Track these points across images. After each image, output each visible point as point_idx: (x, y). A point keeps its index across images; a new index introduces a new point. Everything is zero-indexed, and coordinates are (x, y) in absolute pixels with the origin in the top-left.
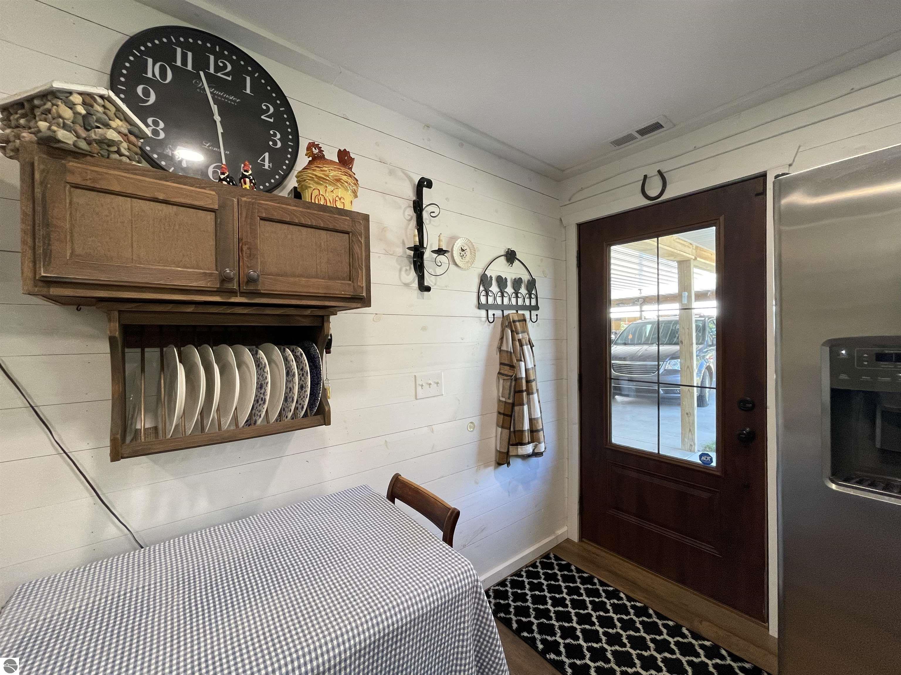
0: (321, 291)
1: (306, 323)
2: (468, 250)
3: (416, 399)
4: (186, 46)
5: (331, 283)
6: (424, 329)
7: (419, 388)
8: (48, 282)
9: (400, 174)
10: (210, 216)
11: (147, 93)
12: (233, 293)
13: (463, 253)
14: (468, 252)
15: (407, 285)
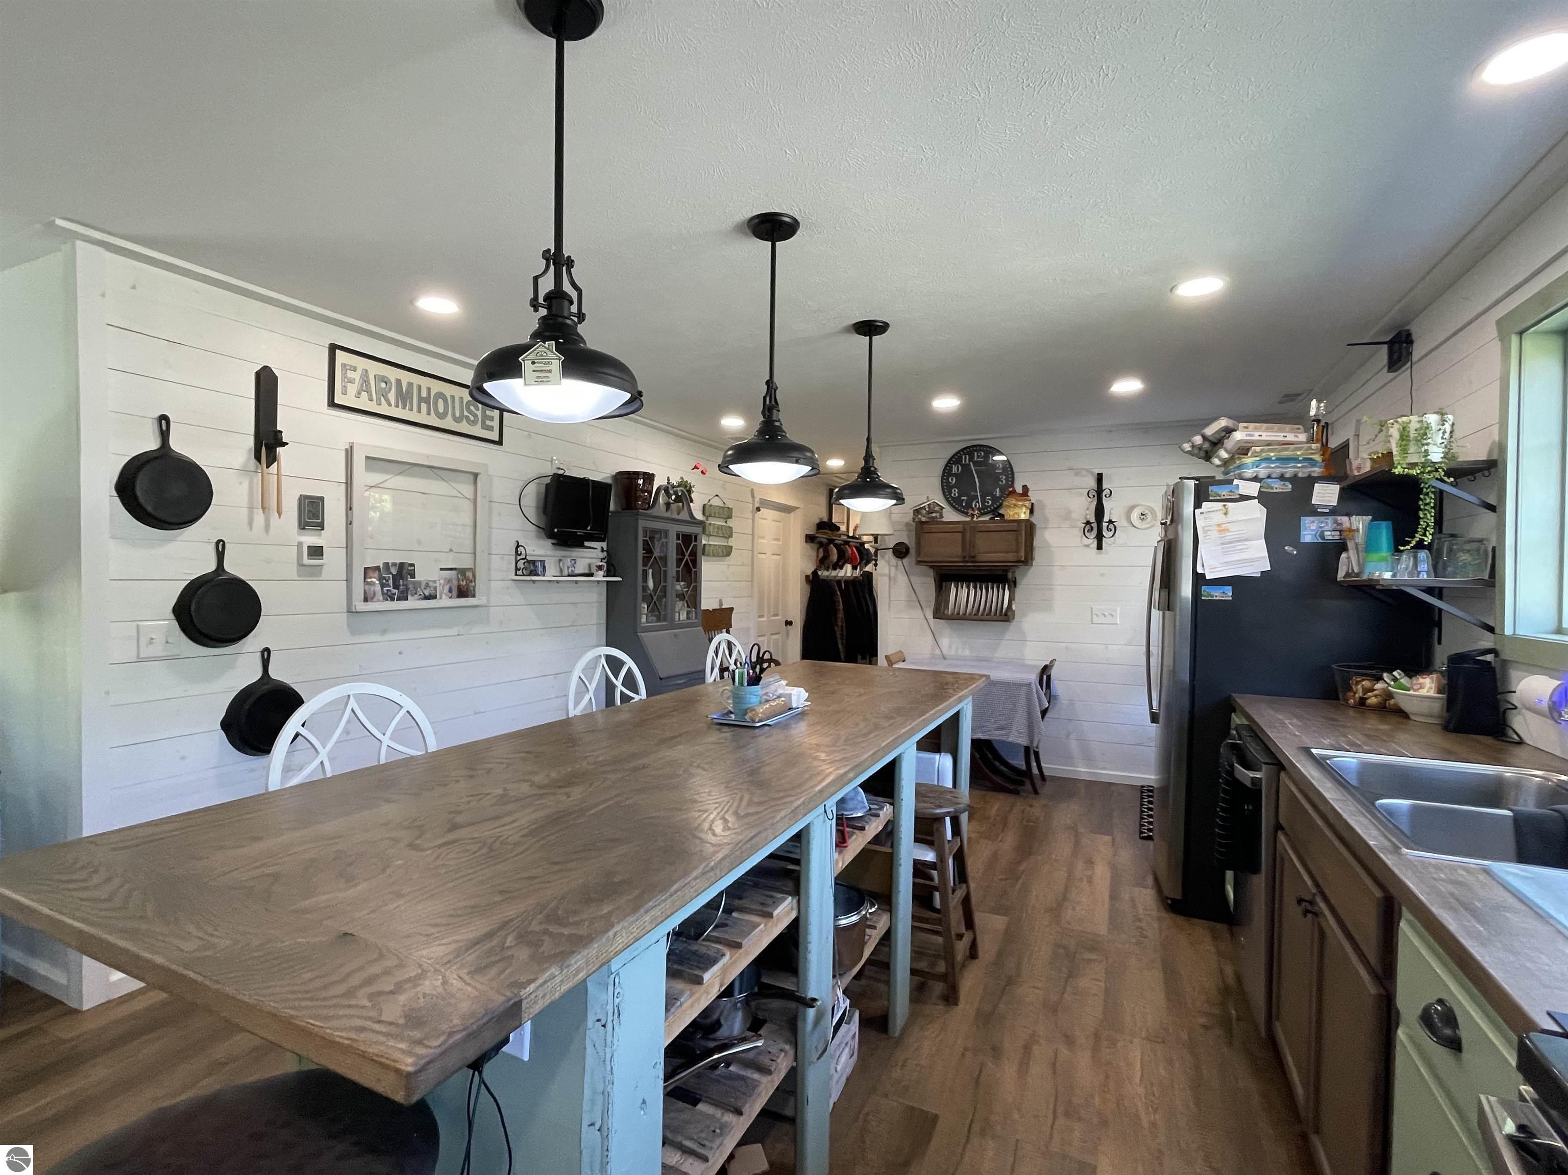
0: (1003, 559)
1: (1000, 573)
2: (1149, 514)
3: (1093, 623)
4: (965, 454)
5: (1006, 555)
6: (1102, 575)
7: (1095, 617)
8: (920, 562)
9: (1084, 472)
10: (960, 534)
11: (952, 480)
12: (967, 562)
13: (1142, 517)
14: (1149, 516)
15: (1087, 546)
